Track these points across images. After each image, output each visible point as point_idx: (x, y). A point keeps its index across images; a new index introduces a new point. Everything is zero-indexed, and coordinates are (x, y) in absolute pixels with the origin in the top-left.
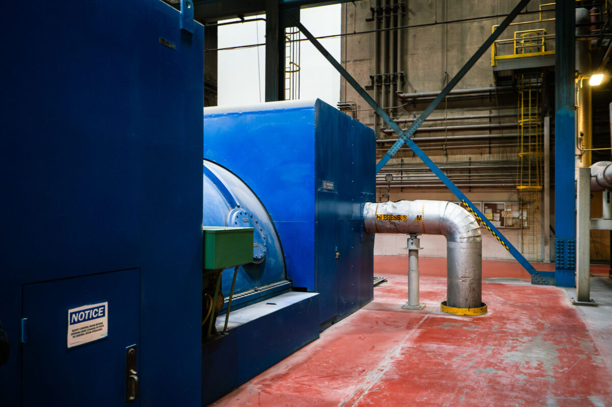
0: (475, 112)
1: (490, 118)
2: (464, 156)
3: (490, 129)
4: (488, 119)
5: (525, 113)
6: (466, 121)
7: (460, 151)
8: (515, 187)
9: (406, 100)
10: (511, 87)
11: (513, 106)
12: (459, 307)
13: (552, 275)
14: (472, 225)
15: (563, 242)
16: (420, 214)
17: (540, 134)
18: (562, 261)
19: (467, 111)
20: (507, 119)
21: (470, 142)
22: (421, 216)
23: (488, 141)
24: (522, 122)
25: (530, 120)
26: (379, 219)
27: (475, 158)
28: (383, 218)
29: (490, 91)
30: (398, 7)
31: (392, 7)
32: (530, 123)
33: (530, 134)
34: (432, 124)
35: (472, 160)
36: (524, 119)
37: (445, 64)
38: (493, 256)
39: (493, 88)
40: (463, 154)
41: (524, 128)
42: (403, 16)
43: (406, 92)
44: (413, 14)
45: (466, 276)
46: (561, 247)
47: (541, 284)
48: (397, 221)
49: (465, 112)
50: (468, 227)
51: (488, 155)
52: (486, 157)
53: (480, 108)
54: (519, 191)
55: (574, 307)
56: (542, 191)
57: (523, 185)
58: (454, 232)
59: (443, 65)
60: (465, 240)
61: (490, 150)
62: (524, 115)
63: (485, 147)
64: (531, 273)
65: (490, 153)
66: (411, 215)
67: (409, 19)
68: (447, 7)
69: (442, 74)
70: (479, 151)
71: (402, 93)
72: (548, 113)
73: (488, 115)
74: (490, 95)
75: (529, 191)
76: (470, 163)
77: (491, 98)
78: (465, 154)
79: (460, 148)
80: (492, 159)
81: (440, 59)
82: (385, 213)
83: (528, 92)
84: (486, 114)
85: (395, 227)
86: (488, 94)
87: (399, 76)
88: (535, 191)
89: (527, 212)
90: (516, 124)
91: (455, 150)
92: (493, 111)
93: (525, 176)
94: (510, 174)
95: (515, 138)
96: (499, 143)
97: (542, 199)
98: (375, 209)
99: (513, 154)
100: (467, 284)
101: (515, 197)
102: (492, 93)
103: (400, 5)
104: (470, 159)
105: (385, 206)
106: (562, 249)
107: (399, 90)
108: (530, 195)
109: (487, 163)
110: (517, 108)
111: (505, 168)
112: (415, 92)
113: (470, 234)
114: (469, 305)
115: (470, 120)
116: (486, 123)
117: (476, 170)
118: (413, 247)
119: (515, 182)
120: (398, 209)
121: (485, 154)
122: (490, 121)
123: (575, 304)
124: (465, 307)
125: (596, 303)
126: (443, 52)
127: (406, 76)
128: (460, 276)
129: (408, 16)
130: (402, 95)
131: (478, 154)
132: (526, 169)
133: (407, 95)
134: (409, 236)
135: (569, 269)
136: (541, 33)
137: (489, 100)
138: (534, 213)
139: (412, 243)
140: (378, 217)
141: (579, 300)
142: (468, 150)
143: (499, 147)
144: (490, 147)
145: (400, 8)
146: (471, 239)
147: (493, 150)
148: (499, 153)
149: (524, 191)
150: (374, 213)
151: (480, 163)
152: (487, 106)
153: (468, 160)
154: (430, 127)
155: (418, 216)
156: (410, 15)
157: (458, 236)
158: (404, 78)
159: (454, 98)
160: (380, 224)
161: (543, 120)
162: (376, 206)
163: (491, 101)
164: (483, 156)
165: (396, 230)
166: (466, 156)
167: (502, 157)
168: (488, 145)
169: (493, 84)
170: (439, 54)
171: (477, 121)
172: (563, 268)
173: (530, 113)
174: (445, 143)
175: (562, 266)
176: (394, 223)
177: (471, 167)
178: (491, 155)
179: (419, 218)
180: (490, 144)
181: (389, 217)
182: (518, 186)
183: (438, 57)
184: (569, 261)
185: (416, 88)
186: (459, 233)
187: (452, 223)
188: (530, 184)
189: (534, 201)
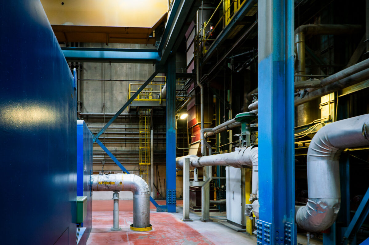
0: (118, 125)
1: (126, 129)
2: (113, 147)
3: (126, 134)
4: (125, 129)
5: (143, 127)
6: (114, 129)
7: (111, 144)
8: (138, 163)
9: (83, 116)
10: (135, 114)
11: (136, 124)
12: (141, 227)
13: (166, 207)
14: (146, 186)
15: (171, 191)
16: (121, 181)
17: (149, 138)
18: (171, 200)
19: (115, 124)
20: (133, 130)
21: (116, 140)
22: (122, 182)
23: (125, 140)
24: (141, 132)
25: (145, 131)
26: (99, 184)
27: (118, 148)
28: (102, 184)
29: (126, 115)
30: (78, 66)
31: (75, 66)
32: (145, 132)
33: (145, 138)
34: (97, 130)
35: (117, 150)
36: (143, 130)
37: (103, 99)
38: (127, 198)
39: (127, 114)
40: (112, 146)
41: (143, 135)
42: (81, 71)
43: (83, 112)
44: (86, 71)
45: (144, 211)
46: (170, 194)
47: (161, 212)
48: (109, 185)
49: (113, 125)
50: (145, 187)
51: (125, 147)
52: (124, 148)
53: (121, 123)
54: (139, 166)
55: (184, 222)
56: (150, 166)
57: (142, 163)
58: (138, 190)
59: (102, 100)
60: (143, 194)
61: (125, 145)
62: (143, 128)
63: (123, 143)
64: (156, 207)
65: (125, 146)
66: (116, 181)
67: (84, 73)
68: (104, 70)
69: (102, 104)
70: (120, 145)
71: (81, 112)
72: (153, 128)
73: (125, 127)
74: (126, 117)
75: (144, 166)
76: (116, 151)
77: (126, 119)
78: (113, 146)
79: (111, 143)
80: (126, 149)
81: (101, 96)
82: (103, 181)
83: (145, 117)
84: (123, 126)
85: (108, 188)
86: (125, 116)
87: (79, 103)
88: (147, 166)
89: (143, 176)
90: (139, 132)
91: (108, 144)
92: (127, 125)
93: (144, 158)
94: (136, 157)
95: (138, 139)
96: (130, 142)
97: (150, 170)
98: (97, 179)
99: (136, 147)
100: (144, 215)
101: (137, 168)
102: (127, 116)
103: (79, 65)
104: (116, 149)
105: (102, 177)
106: (171, 195)
107: (79, 111)
108: (144, 167)
109: (124, 151)
110: (139, 124)
111: (133, 154)
112: (88, 112)
113: (146, 191)
114: (145, 226)
115: (116, 129)
116: (124, 131)
117: (119, 155)
118: (116, 198)
119: (138, 161)
120: (109, 178)
121: (123, 146)
122: (125, 130)
123: (184, 221)
124: (144, 227)
125: (192, 220)
126: (102, 93)
127: (83, 103)
128: (141, 212)
129: (83, 71)
130: (81, 113)
131: (120, 146)
132: (144, 155)
133: (83, 113)
134: (114, 193)
135: (174, 204)
136: (150, 89)
137: (125, 119)
138: (146, 176)
139: (116, 196)
140: (99, 183)
141: (185, 219)
142: (115, 144)
143: (130, 143)
144: (125, 143)
145: (80, 67)
146: (146, 193)
147: (127, 145)
148: (130, 146)
149: (142, 165)
150: (97, 181)
151: (121, 151)
152: (124, 122)
153: (115, 150)
154: (95, 131)
155: (120, 182)
156: (84, 71)
157: (140, 192)
158: (81, 104)
159: (108, 117)
160: (100, 186)
161: (150, 131)
162: (97, 177)
163: (126, 120)
164: (122, 147)
165: (109, 189)
166: (114, 147)
167: (131, 148)
168: (125, 142)
169: (127, 112)
170: (100, 94)
171: (119, 130)
172: (171, 204)
173: (145, 127)
174: (103, 140)
175: (170, 202)
176: (108, 186)
177: (117, 153)
178: (126, 147)
179: (121, 183)
180: (125, 141)
181: (105, 183)
182: (140, 163)
183: (99, 95)
184: (174, 200)
185: (88, 110)
186: (141, 190)
187: (138, 186)
188: (145, 162)
189: (146, 170)
